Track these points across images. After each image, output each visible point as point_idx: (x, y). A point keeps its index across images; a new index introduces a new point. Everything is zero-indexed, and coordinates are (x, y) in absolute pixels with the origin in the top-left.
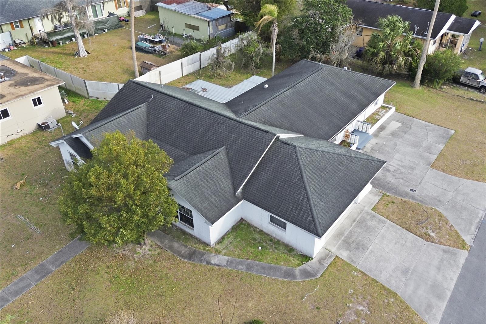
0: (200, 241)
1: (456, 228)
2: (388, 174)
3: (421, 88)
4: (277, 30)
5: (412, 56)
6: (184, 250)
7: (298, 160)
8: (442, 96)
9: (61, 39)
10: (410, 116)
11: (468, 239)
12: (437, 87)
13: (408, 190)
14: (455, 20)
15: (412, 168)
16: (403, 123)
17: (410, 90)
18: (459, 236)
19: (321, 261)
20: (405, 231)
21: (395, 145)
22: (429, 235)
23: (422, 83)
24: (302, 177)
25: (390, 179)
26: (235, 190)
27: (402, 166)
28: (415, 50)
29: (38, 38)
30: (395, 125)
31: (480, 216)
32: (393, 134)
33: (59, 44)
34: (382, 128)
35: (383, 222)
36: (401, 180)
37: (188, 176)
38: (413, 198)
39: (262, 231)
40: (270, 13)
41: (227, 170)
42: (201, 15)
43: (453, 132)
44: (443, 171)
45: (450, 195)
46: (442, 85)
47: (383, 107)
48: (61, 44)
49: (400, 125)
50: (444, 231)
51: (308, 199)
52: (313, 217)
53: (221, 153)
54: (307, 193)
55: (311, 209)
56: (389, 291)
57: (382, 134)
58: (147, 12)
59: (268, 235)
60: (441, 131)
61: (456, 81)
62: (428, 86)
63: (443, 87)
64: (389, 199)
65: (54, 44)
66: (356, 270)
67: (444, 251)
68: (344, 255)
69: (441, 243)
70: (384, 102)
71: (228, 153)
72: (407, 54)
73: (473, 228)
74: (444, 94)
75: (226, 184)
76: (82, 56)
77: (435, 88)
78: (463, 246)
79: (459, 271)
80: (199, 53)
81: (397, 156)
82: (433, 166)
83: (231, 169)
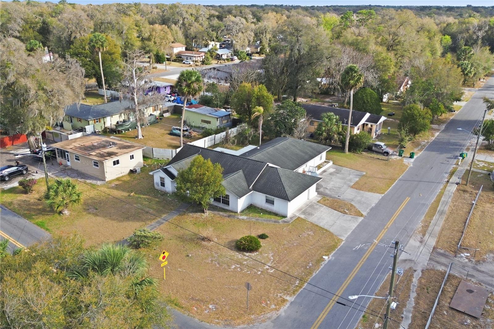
0: (232, 212)
1: (359, 210)
2: (326, 190)
3: (349, 153)
4: (262, 121)
5: (342, 135)
6: (225, 215)
7: (278, 173)
8: (362, 157)
9: (123, 130)
10: (341, 166)
11: (365, 214)
12: (359, 152)
13: (337, 196)
14: (370, 116)
15: (340, 188)
16: (337, 169)
17: (342, 154)
18: (360, 212)
19: (291, 218)
20: (333, 210)
21: (332, 178)
22: (345, 211)
23: (349, 150)
24: (281, 180)
25: (327, 192)
26: (249, 186)
27: (334, 187)
28: (344, 132)
29: (108, 129)
30: (332, 170)
31: (373, 206)
32: (331, 174)
33: (122, 132)
34: (324, 171)
35: (322, 206)
36: (333, 193)
37: (227, 179)
38: (339, 199)
39: (262, 209)
40: (259, 111)
41: (244, 179)
42: (212, 115)
43: (365, 173)
44: (357, 189)
45: (359, 198)
46: (362, 151)
47: (325, 162)
48: (123, 132)
49: (335, 170)
50: (353, 210)
51: (284, 188)
52: (286, 194)
53: (241, 172)
54: (283, 186)
55: (285, 191)
56: (323, 229)
57: (324, 174)
58: (172, 114)
59: (265, 210)
60: (358, 173)
61: (369, 149)
62: (353, 152)
63: (362, 153)
64: (326, 199)
65: (120, 132)
66: (308, 221)
67: (352, 217)
68: (302, 216)
69: (351, 215)
70: (326, 159)
71: (244, 172)
72: (339, 134)
73: (368, 210)
74: (363, 156)
75: (244, 184)
76: (139, 138)
77: (358, 154)
78: (362, 215)
79: (358, 224)
80: (215, 135)
81: (332, 183)
82: (352, 187)
83: (246, 178)
